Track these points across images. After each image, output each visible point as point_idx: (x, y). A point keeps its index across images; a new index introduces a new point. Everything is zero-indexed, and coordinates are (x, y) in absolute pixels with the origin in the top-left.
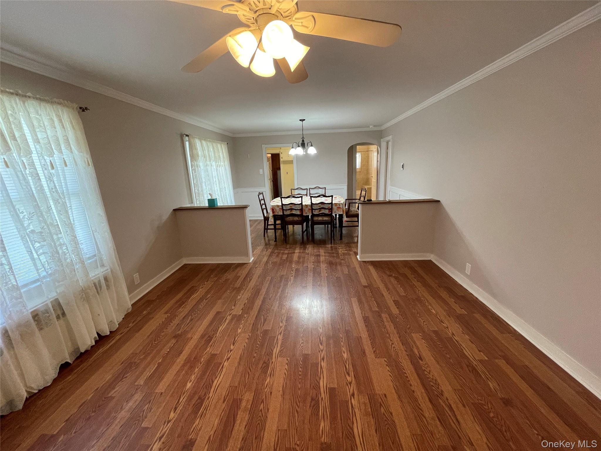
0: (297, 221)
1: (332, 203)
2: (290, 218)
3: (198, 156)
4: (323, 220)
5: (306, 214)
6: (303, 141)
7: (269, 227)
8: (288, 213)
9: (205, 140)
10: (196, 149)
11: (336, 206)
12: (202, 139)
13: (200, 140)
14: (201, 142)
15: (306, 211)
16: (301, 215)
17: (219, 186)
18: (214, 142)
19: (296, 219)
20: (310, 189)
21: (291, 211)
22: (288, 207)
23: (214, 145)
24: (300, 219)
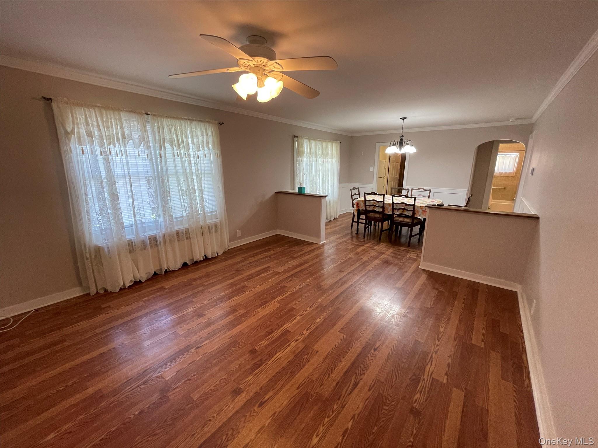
0: (378, 218)
1: (414, 205)
2: (372, 214)
3: (303, 152)
4: (404, 222)
5: (388, 212)
6: (401, 139)
7: (360, 221)
8: (371, 208)
9: (314, 140)
10: (303, 147)
11: (421, 209)
12: (312, 139)
13: (309, 140)
14: (309, 142)
15: (389, 210)
16: (382, 213)
17: (322, 179)
18: (324, 141)
19: (377, 215)
20: (412, 190)
21: (374, 208)
22: (372, 203)
23: (324, 143)
24: (381, 216)
